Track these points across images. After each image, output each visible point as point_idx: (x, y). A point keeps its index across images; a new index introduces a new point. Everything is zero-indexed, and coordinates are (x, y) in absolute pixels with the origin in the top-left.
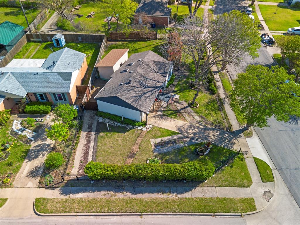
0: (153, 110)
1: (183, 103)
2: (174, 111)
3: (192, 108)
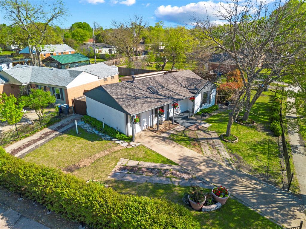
0: (157, 130)
1: (211, 133)
2: (189, 137)
3: (223, 141)
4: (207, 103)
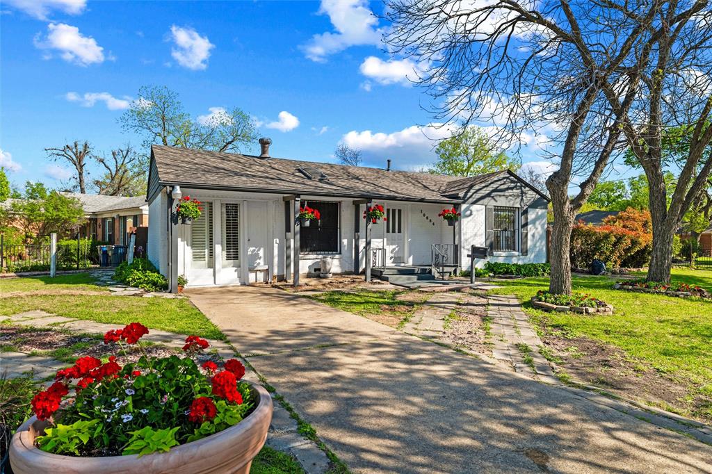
0: (293, 285)
4: (514, 250)
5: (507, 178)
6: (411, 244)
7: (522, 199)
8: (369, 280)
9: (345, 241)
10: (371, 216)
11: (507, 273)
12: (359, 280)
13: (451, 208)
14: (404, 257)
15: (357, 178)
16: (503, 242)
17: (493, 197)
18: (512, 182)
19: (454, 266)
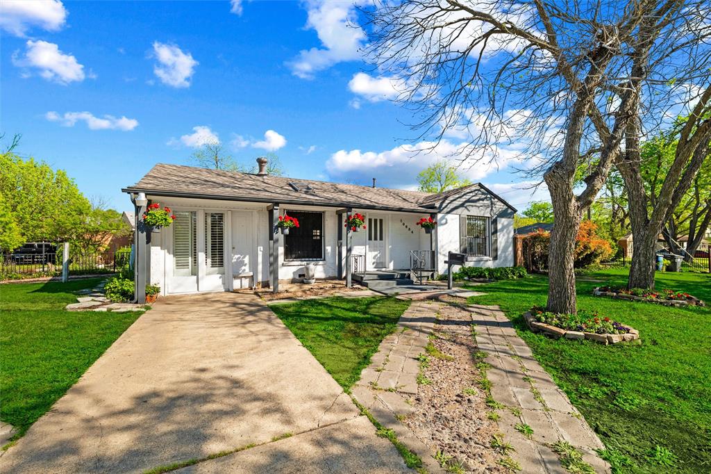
0: (273, 292)
4: (485, 255)
5: (479, 190)
6: (391, 250)
7: (492, 209)
8: (349, 285)
9: (329, 249)
10: (352, 225)
11: (480, 276)
12: (340, 286)
13: (428, 217)
14: (385, 263)
15: (343, 192)
16: (475, 248)
17: (466, 207)
18: (483, 194)
19: (431, 271)
